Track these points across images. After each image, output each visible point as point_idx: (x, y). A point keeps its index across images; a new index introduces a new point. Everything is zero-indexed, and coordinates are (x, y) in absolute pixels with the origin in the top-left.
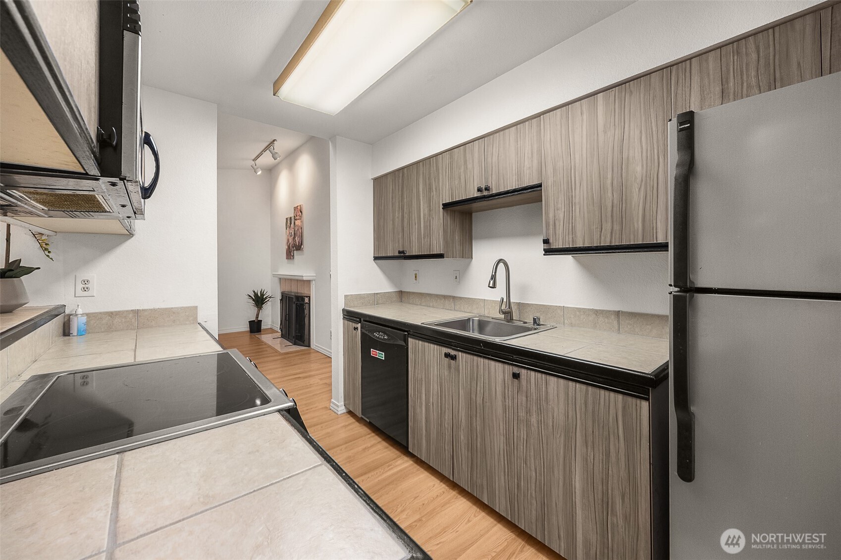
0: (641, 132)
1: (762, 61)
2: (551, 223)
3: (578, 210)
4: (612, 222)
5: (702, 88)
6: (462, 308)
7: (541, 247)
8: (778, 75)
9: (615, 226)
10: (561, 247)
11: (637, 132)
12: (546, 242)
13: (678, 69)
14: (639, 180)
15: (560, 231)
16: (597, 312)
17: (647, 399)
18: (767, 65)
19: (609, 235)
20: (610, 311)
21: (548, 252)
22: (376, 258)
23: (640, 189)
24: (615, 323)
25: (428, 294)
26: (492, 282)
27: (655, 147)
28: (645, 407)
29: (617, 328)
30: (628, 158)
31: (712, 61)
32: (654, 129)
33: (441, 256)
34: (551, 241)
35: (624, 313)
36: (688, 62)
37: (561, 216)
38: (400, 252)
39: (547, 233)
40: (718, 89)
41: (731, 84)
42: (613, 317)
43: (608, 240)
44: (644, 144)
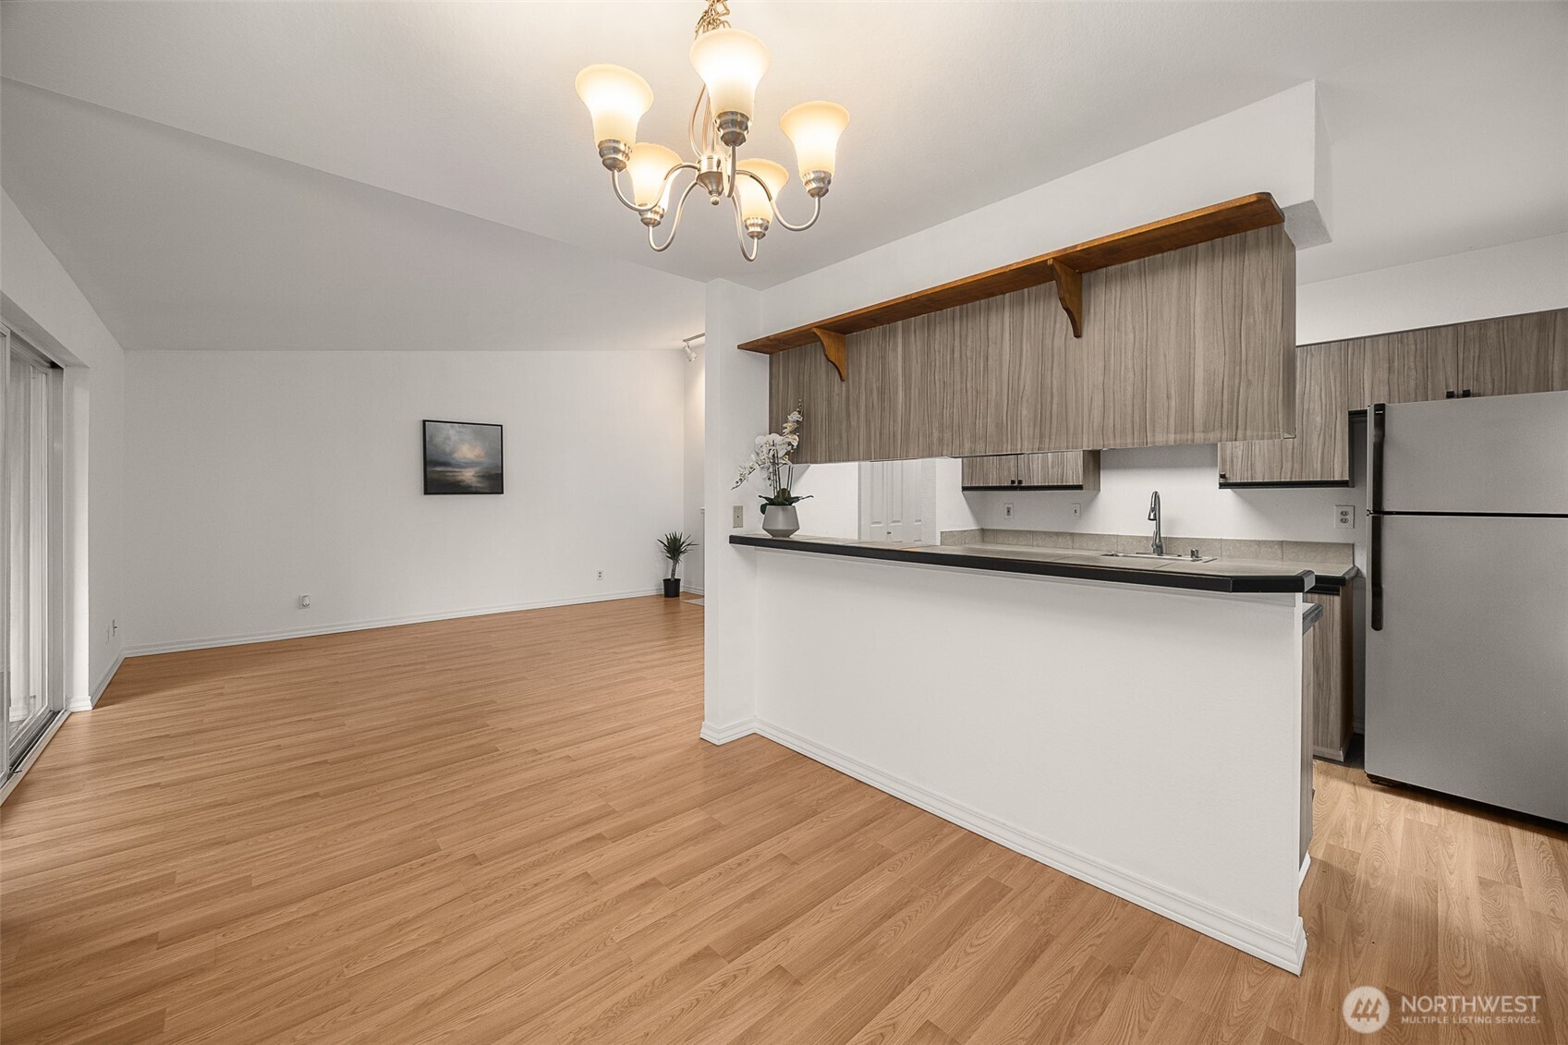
0: (1321, 389)
1: (1418, 352)
2: (1228, 459)
3: (1257, 450)
4: (1293, 461)
5: (1373, 362)
6: (1084, 545)
7: (1216, 480)
8: (1429, 365)
9: (1295, 466)
10: (1239, 481)
11: (1318, 389)
12: (1222, 476)
13: (1353, 344)
14: (1318, 429)
15: (1238, 466)
16: (1259, 543)
17: (1338, 595)
18: (1422, 356)
19: (1289, 473)
20: (1273, 541)
21: (1222, 486)
22: (964, 489)
23: (1319, 435)
24: (1279, 552)
25: (1029, 531)
26: (1152, 514)
27: (1334, 402)
28: (1337, 600)
29: (1280, 556)
30: (1309, 410)
31: (1381, 343)
32: (1333, 388)
33: (1080, 487)
34: (1227, 476)
35: (1288, 543)
36: (1362, 340)
37: (1240, 453)
38: (1013, 482)
39: (1223, 469)
40: (1386, 366)
41: (1396, 364)
42: (1276, 547)
43: (1289, 476)
44: (1323, 400)
